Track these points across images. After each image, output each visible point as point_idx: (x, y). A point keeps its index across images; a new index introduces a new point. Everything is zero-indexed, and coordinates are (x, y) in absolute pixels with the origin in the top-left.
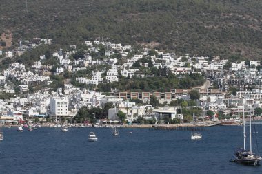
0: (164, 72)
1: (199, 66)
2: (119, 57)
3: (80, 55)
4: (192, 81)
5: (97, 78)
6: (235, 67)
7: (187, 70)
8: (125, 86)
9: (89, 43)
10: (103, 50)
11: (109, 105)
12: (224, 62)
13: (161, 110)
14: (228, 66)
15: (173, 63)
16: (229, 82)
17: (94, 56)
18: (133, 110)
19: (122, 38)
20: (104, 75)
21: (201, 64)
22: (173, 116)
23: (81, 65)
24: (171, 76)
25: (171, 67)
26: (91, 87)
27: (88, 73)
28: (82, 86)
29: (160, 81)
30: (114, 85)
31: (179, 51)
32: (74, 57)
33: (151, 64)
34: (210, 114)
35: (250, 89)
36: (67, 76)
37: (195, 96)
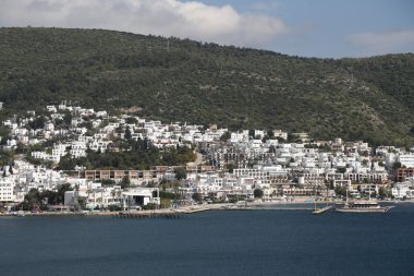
0: (145, 144)
1: (189, 138)
2: (89, 126)
3: (39, 124)
4: (178, 157)
5: (59, 151)
6: (235, 138)
7: (174, 143)
8: (96, 162)
9: (52, 108)
10: (69, 117)
11: (66, 187)
12: (222, 132)
13: (132, 193)
14: (226, 137)
15: (156, 133)
16: (226, 158)
17: (58, 124)
18: (95, 194)
19: (95, 101)
20: (69, 149)
21: (192, 135)
22: (146, 201)
23: (39, 136)
24: (155, 150)
25: (153, 138)
26: (49, 165)
27: (49, 145)
28: (36, 162)
30: (80, 161)
31: (167, 119)
32: (31, 126)
33: (128, 134)
34: (197, 197)
35: (251, 166)
36: (20, 149)
37: (180, 175)
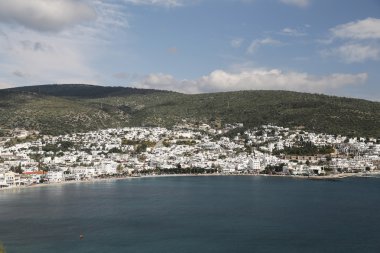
0: (310, 144)
1: (329, 141)
2: (283, 135)
3: (260, 134)
4: (327, 150)
5: (272, 147)
6: (352, 141)
7: (324, 144)
8: (289, 152)
9: (264, 127)
10: (273, 131)
11: (283, 165)
12: (344, 138)
13: (313, 168)
14: (347, 141)
15: (314, 139)
16: (349, 151)
17: (269, 134)
18: (297, 168)
19: (283, 123)
20: (276, 145)
21: (331, 139)
22: (320, 172)
23: (261, 139)
24: (315, 147)
25: (313, 141)
26: (268, 152)
27: (266, 144)
28: (263, 152)
29: (307, 149)
30: (282, 151)
31: (317, 132)
32: (257, 134)
33: (302, 139)
34: (339, 170)
35: (362, 155)
36: (254, 145)
37: (329, 159)
